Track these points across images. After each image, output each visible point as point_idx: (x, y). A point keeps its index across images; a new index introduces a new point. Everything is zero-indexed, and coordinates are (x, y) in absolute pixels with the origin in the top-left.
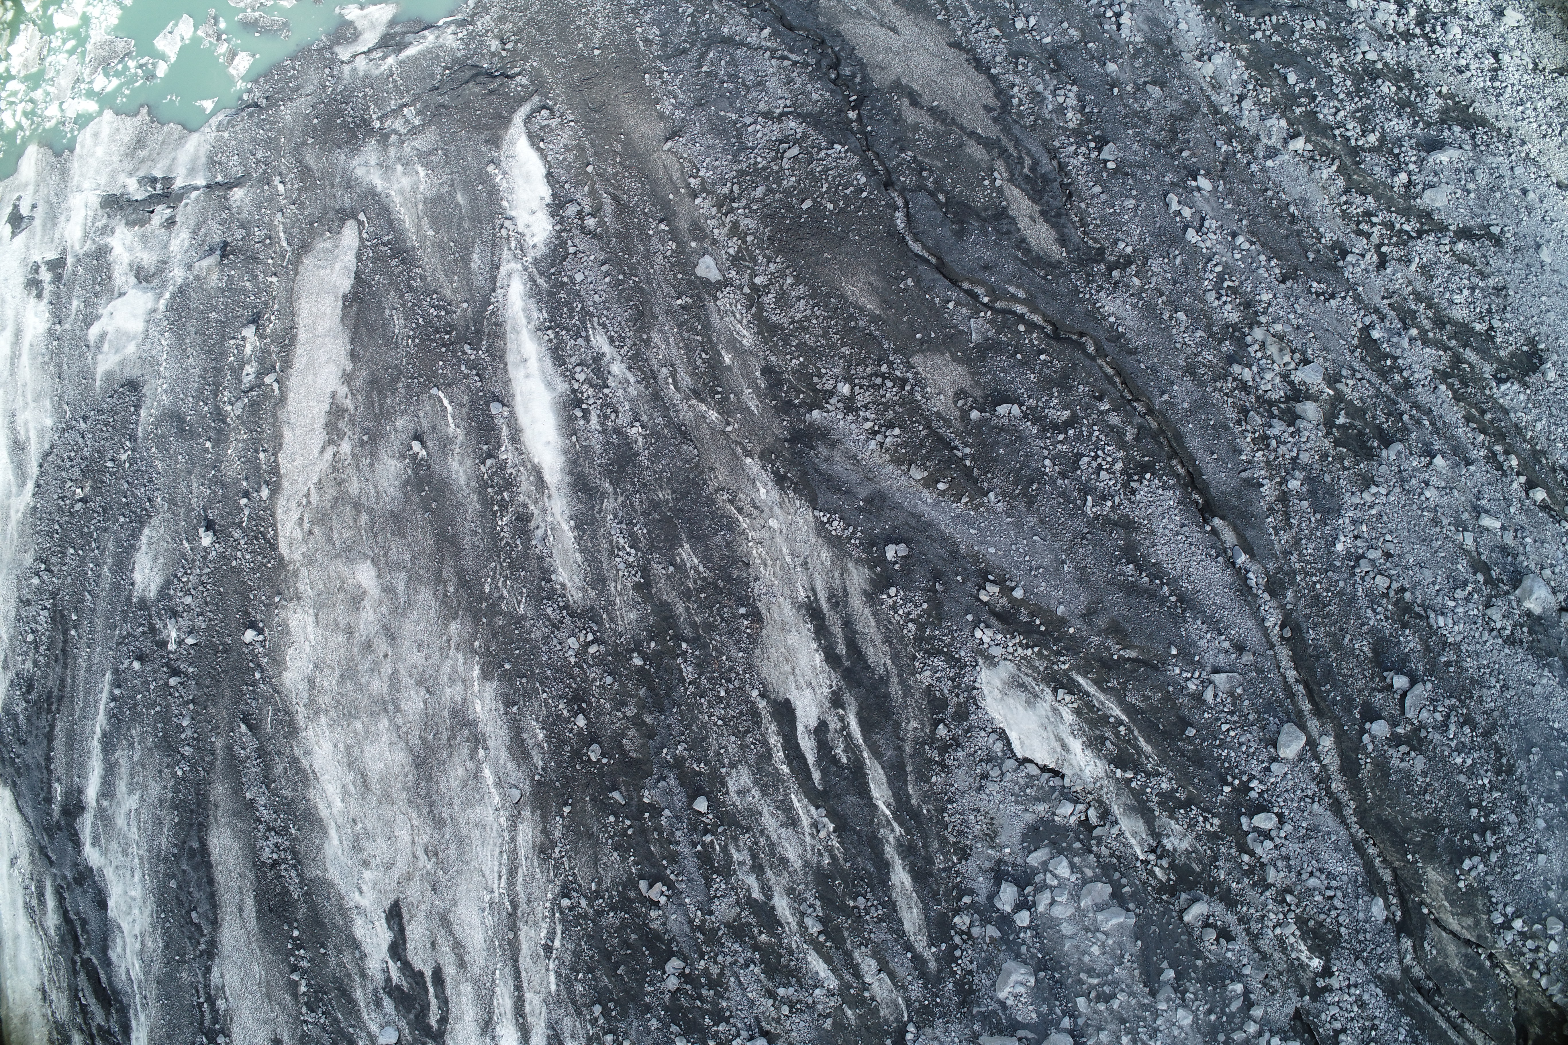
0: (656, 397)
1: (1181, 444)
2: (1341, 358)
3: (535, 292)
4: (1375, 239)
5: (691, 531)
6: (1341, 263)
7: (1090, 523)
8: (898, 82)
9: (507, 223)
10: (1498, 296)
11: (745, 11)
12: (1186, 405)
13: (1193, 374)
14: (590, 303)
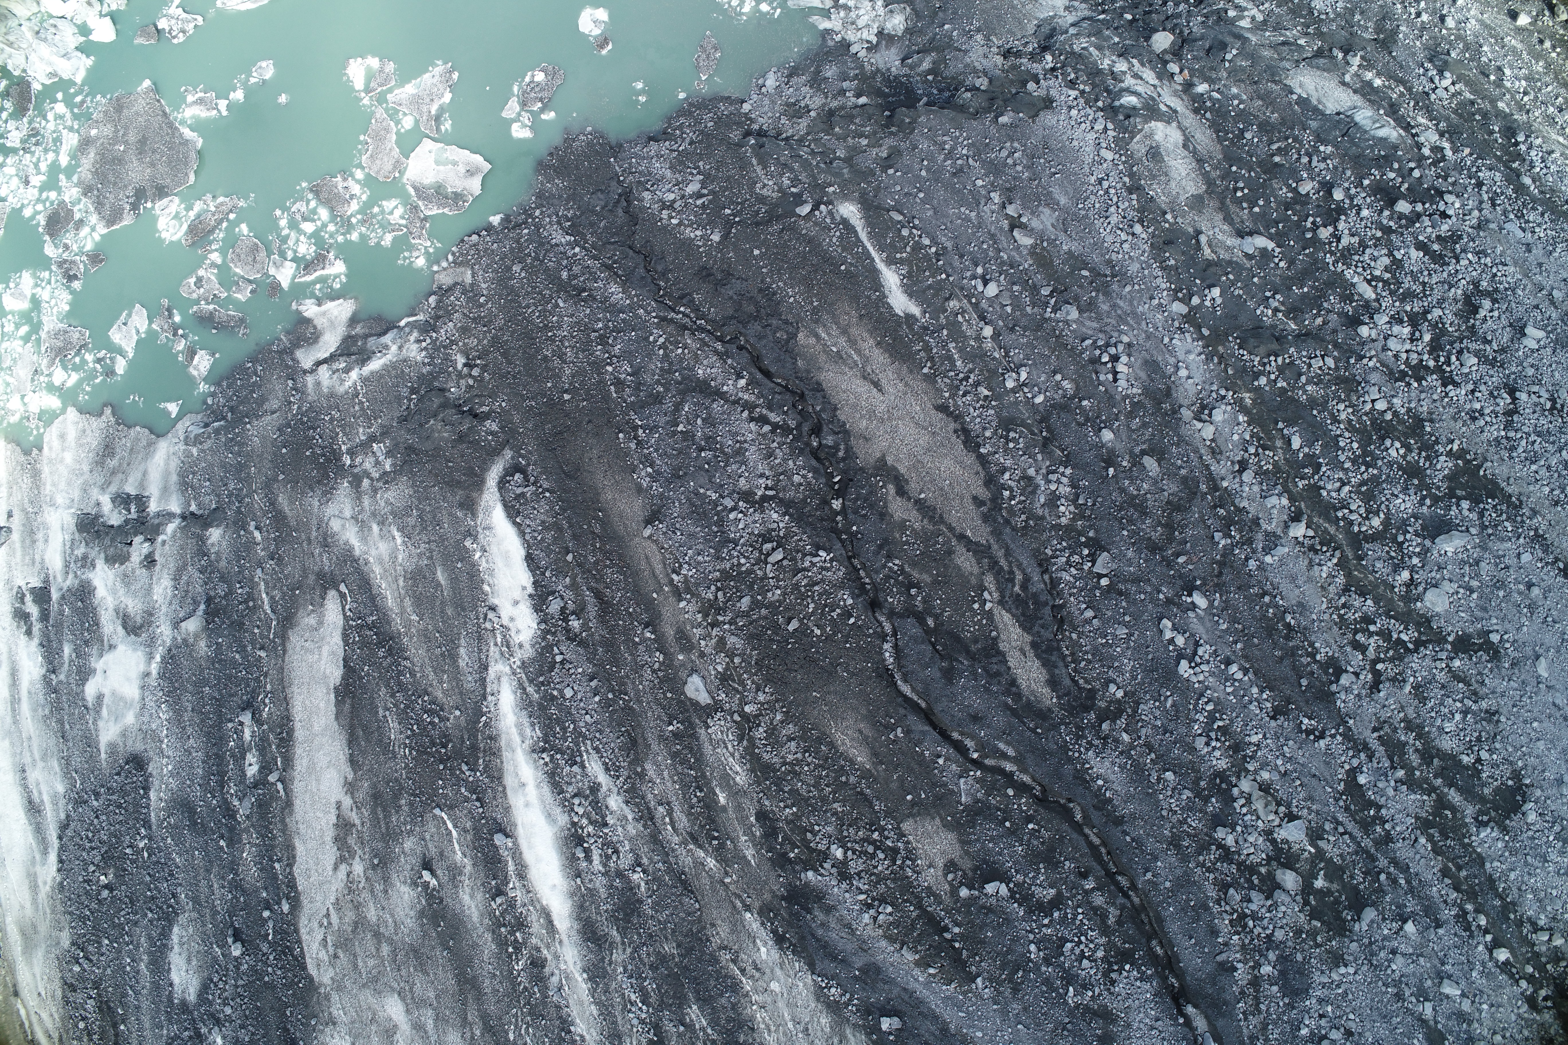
0: (655, 839)
1: (1162, 928)
2: (1326, 809)
3: (525, 704)
4: (1371, 653)
5: (697, 992)
6: (1334, 688)
7: (1071, 1013)
8: (882, 460)
9: (491, 615)
10: (1489, 721)
11: (719, 346)
12: (1168, 884)
13: (1178, 847)
14: (582, 724)
